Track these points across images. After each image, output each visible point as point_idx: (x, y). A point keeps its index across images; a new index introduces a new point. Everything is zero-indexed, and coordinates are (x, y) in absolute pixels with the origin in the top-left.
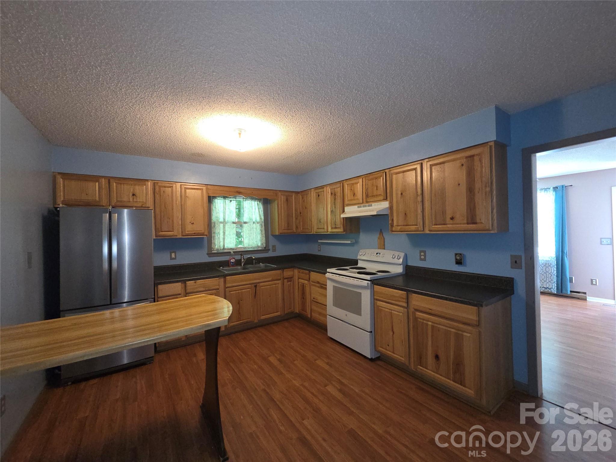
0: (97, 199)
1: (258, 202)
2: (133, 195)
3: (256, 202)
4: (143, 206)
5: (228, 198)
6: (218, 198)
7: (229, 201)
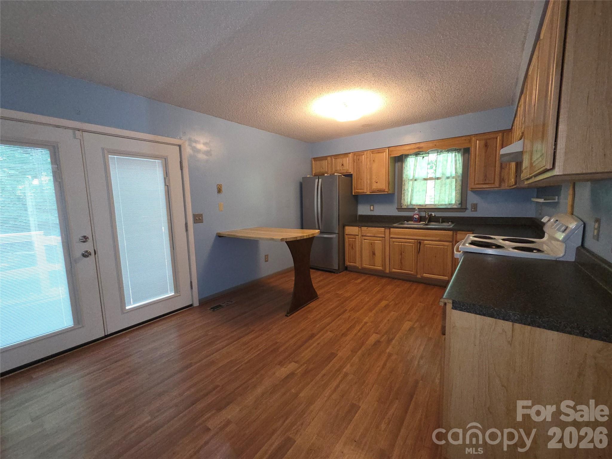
0: (327, 170)
1: (457, 153)
2: (342, 165)
3: (454, 154)
4: (347, 172)
5: (420, 154)
6: (410, 157)
7: (422, 158)
